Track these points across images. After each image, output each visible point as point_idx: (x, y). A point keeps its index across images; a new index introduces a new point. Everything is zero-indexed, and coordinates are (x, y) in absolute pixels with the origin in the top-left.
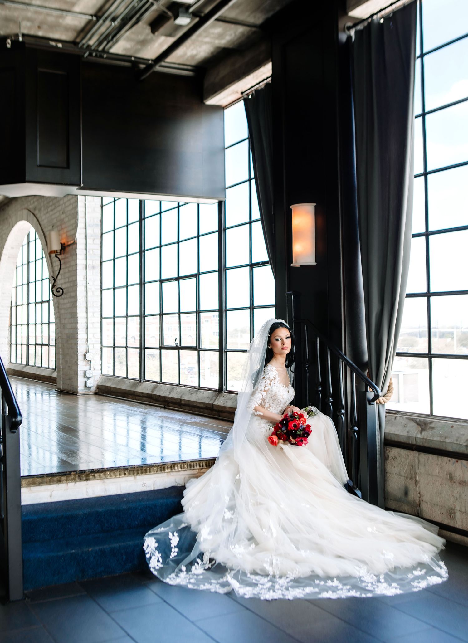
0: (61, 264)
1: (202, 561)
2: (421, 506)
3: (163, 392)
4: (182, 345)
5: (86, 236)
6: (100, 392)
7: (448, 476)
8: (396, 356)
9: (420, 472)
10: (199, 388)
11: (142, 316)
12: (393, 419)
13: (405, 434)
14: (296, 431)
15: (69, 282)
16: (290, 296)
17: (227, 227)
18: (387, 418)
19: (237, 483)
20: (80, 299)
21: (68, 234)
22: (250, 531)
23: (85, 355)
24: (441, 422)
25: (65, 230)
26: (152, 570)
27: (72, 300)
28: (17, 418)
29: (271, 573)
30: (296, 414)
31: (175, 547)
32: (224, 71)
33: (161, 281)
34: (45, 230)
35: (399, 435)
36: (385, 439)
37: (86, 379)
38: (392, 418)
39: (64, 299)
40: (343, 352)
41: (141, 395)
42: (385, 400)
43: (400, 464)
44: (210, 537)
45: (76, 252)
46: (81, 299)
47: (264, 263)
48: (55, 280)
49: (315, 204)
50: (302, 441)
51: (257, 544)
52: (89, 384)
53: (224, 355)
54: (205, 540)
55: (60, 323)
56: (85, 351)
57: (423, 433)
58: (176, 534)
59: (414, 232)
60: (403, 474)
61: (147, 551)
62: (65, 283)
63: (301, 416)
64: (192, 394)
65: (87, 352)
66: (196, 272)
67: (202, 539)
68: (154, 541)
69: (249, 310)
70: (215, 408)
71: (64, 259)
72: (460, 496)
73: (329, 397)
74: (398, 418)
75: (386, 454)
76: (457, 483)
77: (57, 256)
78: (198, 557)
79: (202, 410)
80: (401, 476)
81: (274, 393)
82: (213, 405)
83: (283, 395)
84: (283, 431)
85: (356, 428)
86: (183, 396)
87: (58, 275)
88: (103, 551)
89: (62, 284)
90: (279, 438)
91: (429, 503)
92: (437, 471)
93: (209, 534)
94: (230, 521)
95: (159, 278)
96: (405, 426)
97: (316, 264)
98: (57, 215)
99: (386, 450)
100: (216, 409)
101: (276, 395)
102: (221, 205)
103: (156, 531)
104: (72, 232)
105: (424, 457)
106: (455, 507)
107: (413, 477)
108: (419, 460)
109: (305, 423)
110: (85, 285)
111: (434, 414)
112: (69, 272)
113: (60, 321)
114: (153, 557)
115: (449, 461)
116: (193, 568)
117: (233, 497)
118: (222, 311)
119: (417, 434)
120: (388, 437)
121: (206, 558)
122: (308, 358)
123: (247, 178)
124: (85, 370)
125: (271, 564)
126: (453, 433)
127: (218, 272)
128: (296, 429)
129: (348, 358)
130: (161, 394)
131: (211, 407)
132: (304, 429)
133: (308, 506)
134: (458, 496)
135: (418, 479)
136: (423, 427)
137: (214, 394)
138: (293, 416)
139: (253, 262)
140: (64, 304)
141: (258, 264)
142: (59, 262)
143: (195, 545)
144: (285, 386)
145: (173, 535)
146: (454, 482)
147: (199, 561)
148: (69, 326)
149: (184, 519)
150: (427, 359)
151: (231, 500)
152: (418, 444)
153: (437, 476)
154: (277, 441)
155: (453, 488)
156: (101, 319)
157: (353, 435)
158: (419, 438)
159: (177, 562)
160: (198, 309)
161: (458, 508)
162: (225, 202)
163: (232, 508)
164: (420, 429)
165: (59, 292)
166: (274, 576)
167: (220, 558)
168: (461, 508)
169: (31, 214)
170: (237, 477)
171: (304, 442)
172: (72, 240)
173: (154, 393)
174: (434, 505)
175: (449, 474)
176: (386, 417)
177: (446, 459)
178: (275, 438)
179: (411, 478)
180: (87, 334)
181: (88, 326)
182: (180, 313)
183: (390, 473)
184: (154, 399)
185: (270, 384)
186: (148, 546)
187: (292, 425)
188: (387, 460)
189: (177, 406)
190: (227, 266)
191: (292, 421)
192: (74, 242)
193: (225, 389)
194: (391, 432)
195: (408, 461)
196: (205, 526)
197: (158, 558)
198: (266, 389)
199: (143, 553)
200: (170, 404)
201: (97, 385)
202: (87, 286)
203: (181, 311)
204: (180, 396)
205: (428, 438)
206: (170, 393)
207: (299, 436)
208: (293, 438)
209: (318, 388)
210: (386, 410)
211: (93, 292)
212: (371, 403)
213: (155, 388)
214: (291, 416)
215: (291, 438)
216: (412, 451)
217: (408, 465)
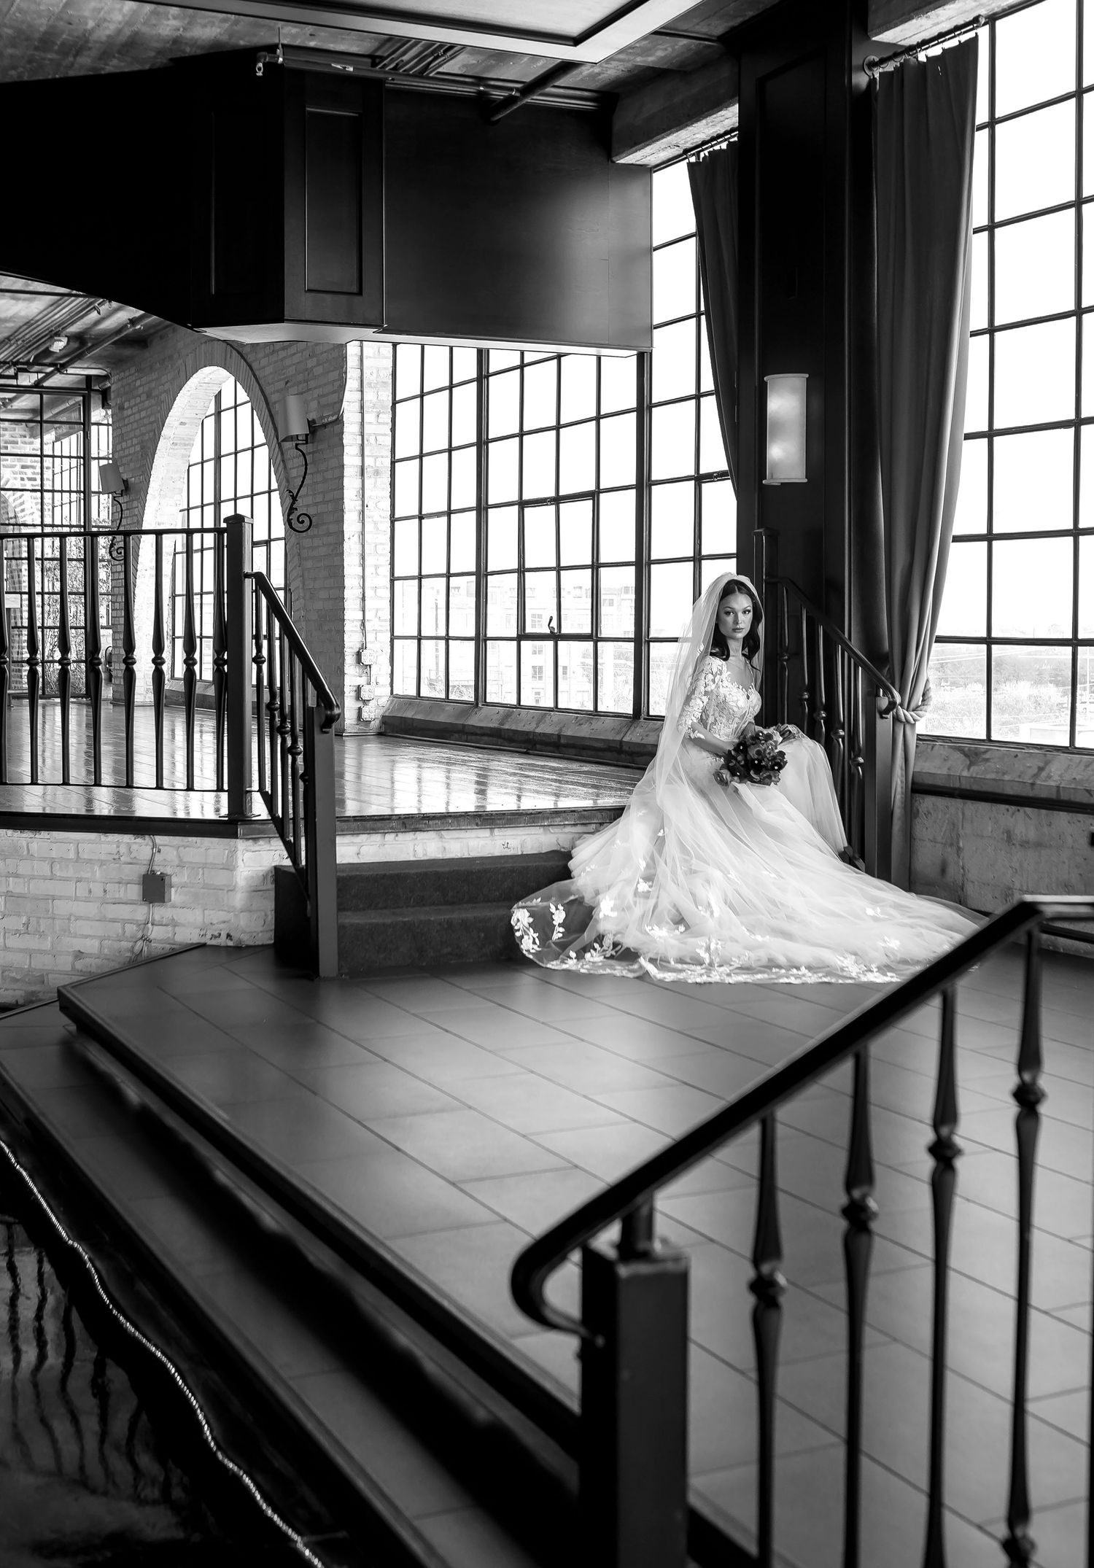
0: (306, 464)
1: (601, 946)
2: (964, 890)
3: (523, 724)
4: (562, 632)
5: (362, 407)
6: (388, 731)
7: (1005, 834)
8: (935, 642)
9: (965, 833)
10: (596, 713)
11: (482, 574)
12: (929, 750)
13: (945, 772)
14: (760, 761)
15: (324, 502)
16: (759, 535)
17: (654, 401)
18: (919, 748)
19: (660, 843)
20: (349, 539)
21: (323, 401)
22: (678, 910)
23: (359, 655)
24: (1000, 750)
25: (316, 393)
26: (524, 952)
27: (331, 539)
28: (333, 710)
29: (707, 961)
30: (761, 734)
31: (560, 925)
32: (651, 104)
33: (523, 504)
34: (268, 390)
35: (934, 774)
36: (913, 783)
37: (360, 704)
38: (927, 748)
39: (312, 537)
40: (846, 635)
41: (479, 732)
42: (917, 717)
43: (935, 822)
44: (614, 914)
45: (342, 439)
46: (351, 537)
47: (721, 476)
48: (294, 499)
49: (807, 376)
50: (770, 777)
51: (687, 927)
52: (366, 714)
53: (644, 648)
54: (606, 917)
55: (303, 588)
56: (359, 645)
57: (972, 769)
58: (560, 907)
59: (968, 429)
60: (939, 839)
61: (516, 928)
62: (316, 504)
63: (769, 737)
64: (580, 725)
65: (364, 647)
66: (592, 487)
67: (601, 916)
68: (528, 914)
69: (692, 563)
70: (625, 748)
71: (313, 453)
72: (1021, 866)
73: (820, 710)
74: (936, 748)
75: (914, 808)
76: (1017, 845)
77: (300, 447)
78: (596, 941)
79: (600, 754)
80: (937, 843)
81: (721, 698)
82: (621, 742)
83: (738, 701)
84: (739, 762)
85: (861, 760)
86: (564, 729)
87: (301, 486)
88: (450, 924)
89: (308, 506)
90: (733, 774)
91: (976, 883)
92: (990, 829)
93: (612, 910)
94: (646, 895)
95: (516, 498)
96: (945, 760)
97: (806, 481)
98: (296, 359)
99: (916, 801)
100: (627, 749)
101: (725, 701)
102: (644, 363)
103: (529, 904)
104: (335, 397)
105: (972, 807)
106: (1014, 885)
107: (954, 843)
108: (963, 814)
109: (776, 748)
110: (360, 508)
111: (992, 739)
112: (325, 480)
113: (304, 584)
114: (526, 937)
115: (1008, 810)
116: (588, 956)
117: (652, 864)
118: (642, 563)
119: (962, 770)
120: (919, 780)
121: (608, 942)
122: (787, 644)
123: (693, 311)
124: (358, 684)
125: (708, 949)
126: (1016, 766)
127: (634, 490)
128: (760, 757)
129: (854, 644)
130: (520, 727)
131: (618, 746)
132: (774, 758)
133: (773, 875)
134: (1017, 866)
135: (961, 844)
136: (973, 760)
137: (624, 723)
138: (756, 738)
139: (702, 471)
140: (313, 548)
141: (711, 477)
142: (302, 458)
143: (590, 924)
144: (741, 687)
145: (557, 909)
146: (1013, 844)
147: (596, 946)
148: (323, 594)
149: (573, 888)
150: (984, 647)
151: (648, 866)
152: (963, 787)
153: (989, 837)
154: (729, 779)
155: (1011, 855)
156: (392, 581)
157: (856, 772)
158: (966, 777)
159: (563, 946)
160: (595, 560)
161: (1017, 885)
162: (651, 354)
163: (649, 878)
164: (968, 763)
165: (303, 522)
166: (711, 964)
167: (629, 942)
168: (1022, 886)
169: (234, 353)
170: (660, 834)
171: (773, 778)
172: (332, 415)
173: (506, 727)
174: (984, 884)
175: (1007, 832)
176: (917, 746)
177: (1003, 807)
178: (726, 775)
179: (951, 845)
180: (364, 611)
181: (366, 595)
182: (559, 569)
183: (920, 840)
184: (504, 739)
185: (714, 681)
186: (518, 920)
187: (752, 753)
188: (915, 818)
189: (551, 748)
190: (654, 477)
191: (753, 744)
192: (338, 418)
193: (645, 713)
194: (924, 771)
195: (947, 816)
196: (607, 898)
197: (534, 939)
198: (709, 689)
199: (511, 930)
200: (538, 747)
201: (383, 717)
202: (363, 511)
203: (562, 565)
204: (558, 729)
205: (978, 776)
206: (538, 725)
207: (766, 768)
208: (755, 773)
209: (802, 695)
210: (918, 735)
211: (375, 523)
212: (884, 716)
213: (507, 716)
214: (753, 738)
215: (752, 772)
216: (954, 799)
217: (948, 823)
